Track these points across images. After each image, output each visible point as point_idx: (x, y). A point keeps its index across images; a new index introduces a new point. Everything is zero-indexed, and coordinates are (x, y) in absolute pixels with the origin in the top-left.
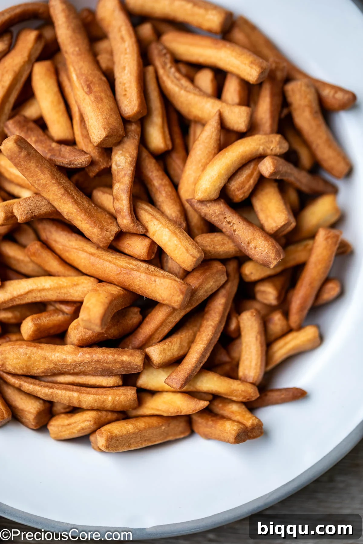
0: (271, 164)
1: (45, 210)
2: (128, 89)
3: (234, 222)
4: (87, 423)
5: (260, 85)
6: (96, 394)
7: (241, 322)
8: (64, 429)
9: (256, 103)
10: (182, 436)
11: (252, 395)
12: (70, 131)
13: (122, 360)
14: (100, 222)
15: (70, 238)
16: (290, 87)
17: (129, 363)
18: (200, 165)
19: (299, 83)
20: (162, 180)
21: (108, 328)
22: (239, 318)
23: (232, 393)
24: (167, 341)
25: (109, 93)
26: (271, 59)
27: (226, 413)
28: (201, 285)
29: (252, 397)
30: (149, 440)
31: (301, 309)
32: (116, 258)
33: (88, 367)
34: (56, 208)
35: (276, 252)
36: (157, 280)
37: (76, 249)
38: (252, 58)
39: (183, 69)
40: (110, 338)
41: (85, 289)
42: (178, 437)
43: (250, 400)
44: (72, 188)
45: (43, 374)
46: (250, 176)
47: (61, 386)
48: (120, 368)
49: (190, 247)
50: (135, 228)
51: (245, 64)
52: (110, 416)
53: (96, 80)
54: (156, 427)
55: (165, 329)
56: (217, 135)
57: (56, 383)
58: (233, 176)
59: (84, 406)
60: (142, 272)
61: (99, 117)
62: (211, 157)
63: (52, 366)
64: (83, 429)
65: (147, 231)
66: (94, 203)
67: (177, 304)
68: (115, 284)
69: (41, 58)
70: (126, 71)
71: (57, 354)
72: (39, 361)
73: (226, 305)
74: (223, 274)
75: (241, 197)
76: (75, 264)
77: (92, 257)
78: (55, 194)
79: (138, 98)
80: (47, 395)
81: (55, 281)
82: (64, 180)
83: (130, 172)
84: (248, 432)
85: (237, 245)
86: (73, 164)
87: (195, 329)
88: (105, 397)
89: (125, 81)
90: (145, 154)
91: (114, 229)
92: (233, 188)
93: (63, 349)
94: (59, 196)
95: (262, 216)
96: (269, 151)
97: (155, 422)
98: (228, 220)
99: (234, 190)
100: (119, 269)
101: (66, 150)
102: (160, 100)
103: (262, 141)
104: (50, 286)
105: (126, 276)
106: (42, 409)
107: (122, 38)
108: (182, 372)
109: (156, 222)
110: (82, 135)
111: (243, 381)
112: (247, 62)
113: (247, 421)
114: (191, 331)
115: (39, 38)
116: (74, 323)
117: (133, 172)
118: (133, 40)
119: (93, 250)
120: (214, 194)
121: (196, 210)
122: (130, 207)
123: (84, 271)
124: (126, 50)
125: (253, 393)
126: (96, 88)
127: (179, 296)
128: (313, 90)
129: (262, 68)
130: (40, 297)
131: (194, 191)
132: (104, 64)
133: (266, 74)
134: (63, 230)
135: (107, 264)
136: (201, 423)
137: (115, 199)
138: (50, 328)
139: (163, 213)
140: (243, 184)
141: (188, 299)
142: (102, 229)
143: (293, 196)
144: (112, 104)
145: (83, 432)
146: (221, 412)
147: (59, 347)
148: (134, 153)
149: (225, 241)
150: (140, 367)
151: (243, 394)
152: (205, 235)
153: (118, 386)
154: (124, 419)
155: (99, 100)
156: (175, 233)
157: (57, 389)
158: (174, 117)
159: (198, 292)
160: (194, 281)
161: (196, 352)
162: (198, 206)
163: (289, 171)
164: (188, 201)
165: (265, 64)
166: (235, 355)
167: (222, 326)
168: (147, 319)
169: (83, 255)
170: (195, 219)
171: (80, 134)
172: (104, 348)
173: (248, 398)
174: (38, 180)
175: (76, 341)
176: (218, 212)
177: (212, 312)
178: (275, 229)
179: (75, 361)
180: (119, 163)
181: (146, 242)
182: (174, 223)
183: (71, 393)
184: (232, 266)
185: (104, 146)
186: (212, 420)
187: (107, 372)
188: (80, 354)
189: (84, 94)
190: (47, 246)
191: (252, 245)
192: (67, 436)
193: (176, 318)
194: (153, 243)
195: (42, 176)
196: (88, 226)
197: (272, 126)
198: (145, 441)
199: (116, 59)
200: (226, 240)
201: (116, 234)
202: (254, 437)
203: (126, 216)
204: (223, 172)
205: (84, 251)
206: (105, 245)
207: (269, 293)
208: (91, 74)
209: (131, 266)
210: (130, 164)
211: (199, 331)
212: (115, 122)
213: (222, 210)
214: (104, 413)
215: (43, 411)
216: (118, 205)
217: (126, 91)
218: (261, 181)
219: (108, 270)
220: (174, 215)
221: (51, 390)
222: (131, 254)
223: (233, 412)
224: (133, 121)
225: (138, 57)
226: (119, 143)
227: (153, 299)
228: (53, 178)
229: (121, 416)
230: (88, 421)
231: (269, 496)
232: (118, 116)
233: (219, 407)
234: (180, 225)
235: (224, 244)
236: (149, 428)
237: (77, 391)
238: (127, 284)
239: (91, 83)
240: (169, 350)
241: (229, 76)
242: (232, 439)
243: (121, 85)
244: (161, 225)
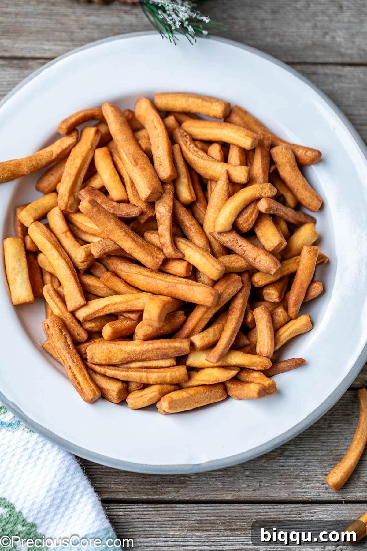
0: (266, 203)
1: (113, 248)
2: (162, 161)
3: (243, 245)
4: (154, 394)
5: (254, 150)
6: (159, 372)
7: (255, 315)
8: (138, 400)
9: (252, 164)
10: (221, 399)
11: (267, 364)
12: (125, 193)
13: (175, 346)
14: (151, 253)
15: (131, 267)
16: (274, 151)
17: (180, 348)
18: (217, 209)
19: (280, 147)
20: (191, 221)
21: (163, 326)
22: (253, 312)
23: (253, 364)
24: (205, 332)
25: (150, 164)
26: (259, 133)
27: (249, 379)
28: (224, 291)
29: (267, 366)
30: (198, 402)
31: (296, 303)
32: (164, 277)
33: (152, 354)
34: (120, 246)
35: (274, 263)
36: (194, 288)
37: (136, 274)
38: (246, 132)
39: (199, 145)
40: (165, 333)
41: (145, 301)
42: (218, 400)
43: (266, 368)
44: (130, 231)
45: (121, 363)
46: (252, 213)
47: (133, 369)
48: (174, 352)
49: (215, 264)
50: (176, 255)
51: (242, 136)
52: (169, 388)
53: (140, 156)
54: (202, 393)
55: (203, 323)
56: (226, 187)
57: (130, 368)
58: (240, 214)
59: (151, 382)
60: (183, 284)
61: (145, 181)
62: (224, 202)
63: (126, 356)
64: (151, 398)
65: (184, 256)
66: (146, 241)
67: (209, 303)
68: (165, 295)
69: (99, 146)
70: (160, 149)
71: (129, 347)
72: (117, 353)
73: (243, 304)
74: (239, 282)
75: (247, 228)
76: (136, 285)
77: (148, 278)
78: (118, 236)
79: (170, 166)
80: (124, 376)
81: (123, 297)
82: (124, 226)
83: (169, 217)
84: (266, 390)
85: (248, 262)
86: (129, 215)
87: (223, 322)
88: (165, 374)
89: (160, 156)
90: (178, 204)
91: (162, 257)
92: (241, 222)
93: (133, 343)
94: (122, 237)
95: (262, 240)
96: (263, 195)
97: (201, 389)
98: (239, 244)
99: (242, 223)
100: (167, 284)
101: (123, 206)
102: (186, 168)
103: (258, 188)
104: (120, 300)
105: (173, 288)
106: (121, 388)
107: (155, 127)
108: (217, 351)
109: (190, 249)
110: (134, 195)
111: (260, 355)
112: (243, 135)
113: (265, 382)
114: (221, 324)
115: (97, 132)
116: (140, 324)
117: (171, 216)
118: (163, 127)
119: (148, 273)
120: (229, 227)
121: (217, 240)
122: (171, 240)
123: (143, 289)
124: (158, 134)
125: (268, 363)
126: (140, 162)
127: (210, 297)
128: (291, 151)
129: (253, 138)
130: (114, 309)
131: (214, 226)
132: (144, 145)
133: (257, 142)
134: (126, 262)
135: (158, 281)
136: (233, 389)
137: (160, 236)
138: (123, 330)
139: (194, 244)
140: (248, 219)
141: (216, 300)
142: (153, 257)
143: (284, 226)
144: (153, 172)
145: (151, 400)
146: (247, 379)
147: (130, 342)
148: (171, 204)
149: (239, 260)
150: (187, 350)
151: (261, 364)
152: (224, 256)
153: (174, 366)
154: (180, 389)
155: (143, 169)
156: (203, 255)
157: (131, 371)
158: (196, 179)
159: (223, 296)
160: (220, 288)
161: (226, 337)
162: (218, 237)
163: (279, 207)
164: (210, 234)
165: (255, 135)
166: (253, 340)
167: (242, 319)
168: (189, 318)
169: (142, 277)
170: (216, 247)
171: (132, 195)
172: (161, 340)
173: (264, 367)
174: (107, 227)
175: (141, 337)
176: (232, 240)
177: (234, 309)
178: (272, 248)
179: (142, 350)
180: (161, 211)
181: (184, 264)
182: (203, 249)
183: (141, 373)
184: (246, 277)
185: (149, 201)
186: (241, 385)
187: (165, 357)
188: (146, 345)
189: (132, 166)
190: (116, 274)
191: (257, 260)
192: (141, 406)
193: (210, 315)
194: (189, 264)
195: (109, 224)
196: (143, 256)
197: (264, 178)
198: (195, 403)
199: (152, 141)
200: (239, 258)
201: (163, 260)
202: (271, 393)
203: (169, 246)
204: (233, 211)
205: (141, 274)
206: (156, 268)
207: (273, 294)
208: (136, 153)
209: (175, 281)
210: (169, 212)
211: (226, 322)
212: (156, 183)
213: (235, 237)
214: (165, 386)
215: (123, 389)
216: (162, 240)
217: (161, 162)
218: (260, 216)
219: (159, 285)
220: (202, 244)
221: (127, 373)
222: (175, 273)
223: (255, 378)
224: (168, 182)
225: (167, 139)
226: (160, 198)
227: (193, 302)
228: (116, 225)
229: (177, 387)
230: (154, 392)
231: (286, 434)
232: (158, 179)
233: (244, 376)
234: (207, 250)
235: (238, 261)
236: (197, 393)
237: (145, 371)
238: (173, 294)
239: (137, 159)
240: (207, 337)
241: (231, 147)
242: (255, 395)
243: (157, 159)
244: (193, 251)
